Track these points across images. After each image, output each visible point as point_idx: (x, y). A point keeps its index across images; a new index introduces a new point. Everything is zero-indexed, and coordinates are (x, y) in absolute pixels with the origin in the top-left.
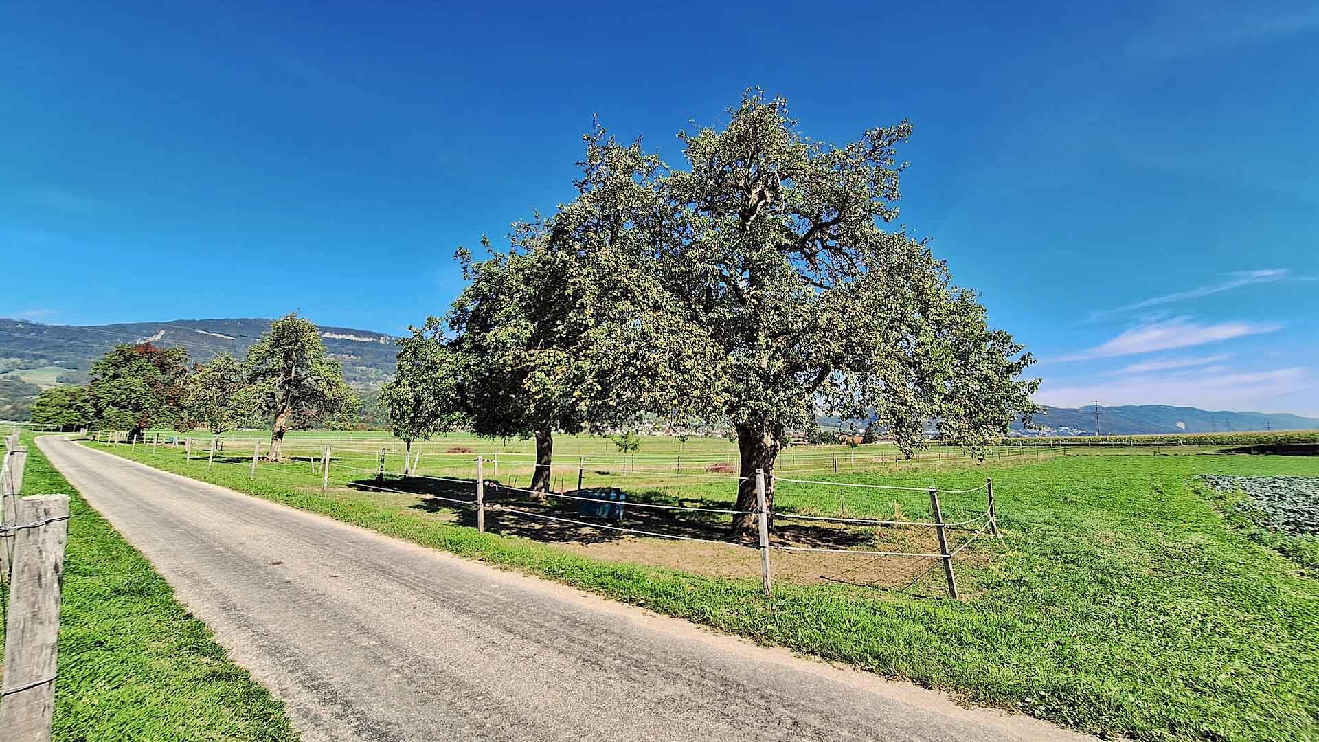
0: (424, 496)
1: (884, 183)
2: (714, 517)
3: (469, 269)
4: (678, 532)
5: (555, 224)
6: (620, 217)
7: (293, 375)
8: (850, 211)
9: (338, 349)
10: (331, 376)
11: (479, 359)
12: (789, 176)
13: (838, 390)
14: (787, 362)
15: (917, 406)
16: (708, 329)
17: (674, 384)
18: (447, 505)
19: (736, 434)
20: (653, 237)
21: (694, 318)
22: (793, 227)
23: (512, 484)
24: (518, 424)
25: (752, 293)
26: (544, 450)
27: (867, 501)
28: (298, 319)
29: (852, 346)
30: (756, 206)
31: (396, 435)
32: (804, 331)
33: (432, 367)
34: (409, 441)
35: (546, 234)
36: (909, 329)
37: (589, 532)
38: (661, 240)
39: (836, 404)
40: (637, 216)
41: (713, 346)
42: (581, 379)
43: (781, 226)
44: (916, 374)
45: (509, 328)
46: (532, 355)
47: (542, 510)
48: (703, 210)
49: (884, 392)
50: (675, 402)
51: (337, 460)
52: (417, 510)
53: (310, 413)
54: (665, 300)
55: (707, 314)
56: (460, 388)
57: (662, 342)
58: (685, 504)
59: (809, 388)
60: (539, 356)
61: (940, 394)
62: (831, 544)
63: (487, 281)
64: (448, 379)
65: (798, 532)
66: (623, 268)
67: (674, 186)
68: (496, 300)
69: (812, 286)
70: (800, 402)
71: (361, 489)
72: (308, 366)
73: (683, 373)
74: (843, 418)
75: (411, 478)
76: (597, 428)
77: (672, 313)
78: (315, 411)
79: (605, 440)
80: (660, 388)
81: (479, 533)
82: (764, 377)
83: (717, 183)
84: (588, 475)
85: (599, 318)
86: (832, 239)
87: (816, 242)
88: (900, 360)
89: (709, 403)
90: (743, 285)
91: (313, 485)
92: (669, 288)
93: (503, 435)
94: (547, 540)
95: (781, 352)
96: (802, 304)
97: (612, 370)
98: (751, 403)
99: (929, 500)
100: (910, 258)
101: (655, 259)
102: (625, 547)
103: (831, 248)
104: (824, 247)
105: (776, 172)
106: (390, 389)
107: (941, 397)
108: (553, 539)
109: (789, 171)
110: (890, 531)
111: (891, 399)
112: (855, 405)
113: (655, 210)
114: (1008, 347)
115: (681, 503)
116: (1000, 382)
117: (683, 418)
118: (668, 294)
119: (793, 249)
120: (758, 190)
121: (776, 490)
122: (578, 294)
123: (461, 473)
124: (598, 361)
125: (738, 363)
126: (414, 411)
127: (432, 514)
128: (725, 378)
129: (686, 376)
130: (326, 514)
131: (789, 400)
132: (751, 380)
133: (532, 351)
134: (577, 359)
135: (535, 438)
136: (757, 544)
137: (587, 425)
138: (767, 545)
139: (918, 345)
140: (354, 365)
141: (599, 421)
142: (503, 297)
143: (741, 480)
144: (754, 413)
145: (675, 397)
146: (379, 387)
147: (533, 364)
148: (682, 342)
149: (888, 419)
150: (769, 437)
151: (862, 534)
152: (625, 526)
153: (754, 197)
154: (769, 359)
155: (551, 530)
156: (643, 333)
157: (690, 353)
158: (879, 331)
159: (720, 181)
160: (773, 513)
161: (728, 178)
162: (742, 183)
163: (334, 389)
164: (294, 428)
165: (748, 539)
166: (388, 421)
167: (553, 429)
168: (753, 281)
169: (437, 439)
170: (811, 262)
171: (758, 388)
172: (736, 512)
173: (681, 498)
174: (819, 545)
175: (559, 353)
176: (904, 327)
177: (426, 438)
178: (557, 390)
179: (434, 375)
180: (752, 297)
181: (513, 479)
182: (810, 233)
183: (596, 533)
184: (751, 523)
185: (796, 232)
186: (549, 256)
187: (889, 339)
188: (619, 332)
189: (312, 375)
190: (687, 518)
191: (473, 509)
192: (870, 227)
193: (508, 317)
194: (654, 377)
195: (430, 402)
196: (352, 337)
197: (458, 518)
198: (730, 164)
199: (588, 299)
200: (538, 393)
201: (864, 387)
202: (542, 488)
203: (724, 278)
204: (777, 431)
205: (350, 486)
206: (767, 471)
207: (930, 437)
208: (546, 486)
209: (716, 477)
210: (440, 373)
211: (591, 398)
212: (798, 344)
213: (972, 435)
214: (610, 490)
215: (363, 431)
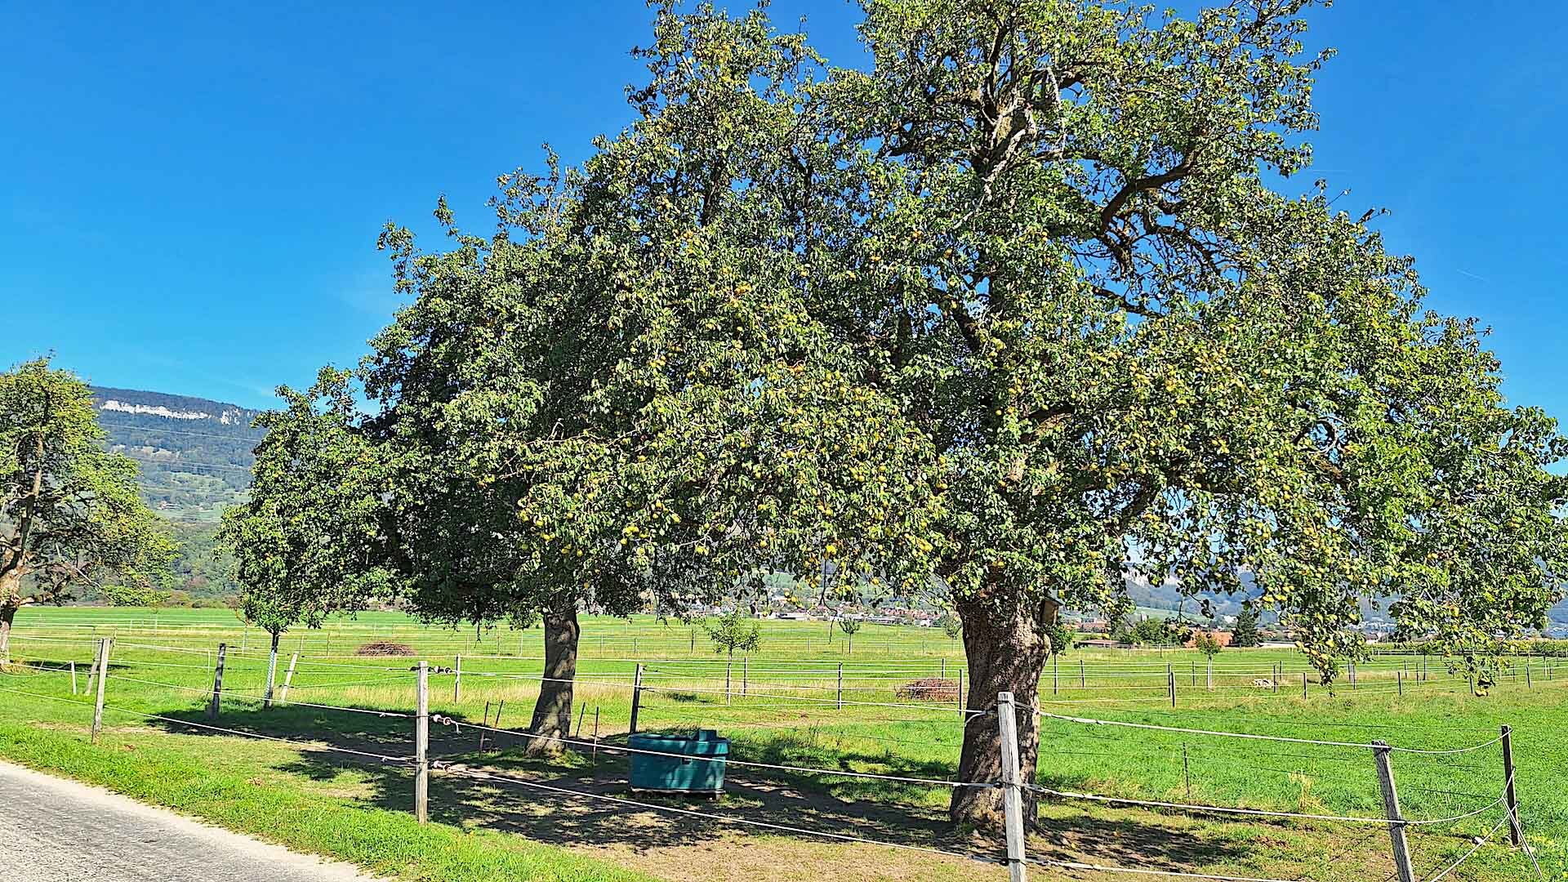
0: (304, 746)
1: (1281, 94)
2: (913, 795)
3: (410, 270)
4: (838, 825)
5: (587, 178)
6: (723, 166)
7: (37, 487)
8: (1208, 153)
9: (133, 437)
10: (115, 492)
11: (429, 457)
12: (1078, 78)
13: (1175, 531)
14: (1064, 470)
15: (1347, 567)
16: (900, 399)
17: (829, 512)
18: (351, 764)
19: (958, 619)
20: (792, 209)
21: (872, 378)
22: (1083, 188)
23: (491, 721)
24: (505, 592)
25: (996, 325)
26: (561, 649)
27: (1238, 768)
28: (51, 370)
29: (1207, 439)
30: (1006, 142)
31: (249, 617)
32: (1103, 407)
33: (329, 473)
34: (276, 630)
35: (568, 200)
36: (1332, 404)
37: (649, 822)
38: (807, 216)
39: (1170, 558)
40: (759, 165)
41: (910, 436)
42: (641, 500)
43: (1058, 184)
44: (1346, 498)
45: (493, 395)
46: (538, 450)
47: (553, 776)
48: (896, 152)
49: (1275, 536)
50: (831, 548)
51: (126, 667)
52: (289, 776)
53: (71, 568)
54: (813, 339)
55: (898, 369)
56: (386, 518)
57: (804, 426)
58: (852, 764)
59: (1112, 524)
60: (556, 452)
61: (1398, 542)
62: (1162, 859)
63: (447, 296)
64: (362, 498)
65: (1092, 833)
66: (727, 272)
67: (834, 101)
68: (465, 337)
69: (1122, 312)
70: (1094, 554)
71: (174, 728)
72: (68, 469)
73: (848, 490)
74: (1186, 589)
75: (279, 707)
76: (672, 602)
77: (827, 366)
78: (82, 563)
79: (688, 628)
80: (800, 519)
81: (419, 823)
82: (1017, 502)
83: (926, 93)
84: (654, 702)
85: (678, 377)
86: (1167, 212)
87: (1134, 218)
88: (1311, 468)
89: (898, 554)
90: (976, 308)
91: (72, 718)
92: (822, 316)
93: (477, 617)
94: (560, 840)
95: (1051, 448)
96: (1099, 350)
97: (703, 484)
98: (990, 554)
99: (1373, 770)
100: (1336, 251)
101: (794, 254)
102: (723, 856)
103: (1165, 231)
104: (1151, 230)
105: (1049, 69)
106: (239, 518)
107: (1401, 549)
108: (572, 838)
109: (1078, 69)
110: (1289, 834)
111: (1291, 551)
112: (1211, 562)
113: (795, 152)
114: (1546, 444)
115: (843, 764)
116: (1529, 518)
117: (848, 582)
118: (818, 327)
119: (1083, 233)
120: (1011, 108)
121: (1043, 741)
122: (636, 324)
123: (384, 698)
124: (675, 463)
125: (963, 472)
126: (289, 564)
127: (321, 783)
128: (935, 502)
129: (854, 496)
130: (96, 781)
131: (1070, 548)
132: (990, 506)
133: (539, 442)
134: (633, 458)
135: (542, 625)
136: (1003, 858)
137: (652, 597)
138: (1022, 857)
139: (1354, 436)
140: (165, 468)
141: (676, 587)
142: (481, 329)
143: (968, 715)
144: (994, 575)
145: (830, 540)
146: (214, 516)
147: (539, 469)
148: (846, 426)
149: (1283, 593)
150: (1028, 626)
151: (1228, 841)
152: (727, 811)
153: (1002, 124)
154: (1027, 462)
155: (570, 819)
156: (767, 406)
157: (864, 448)
158: (1266, 407)
159: (932, 89)
160: (1035, 787)
161: (950, 83)
162: (977, 95)
163: (123, 517)
164: (36, 600)
165: (982, 843)
166: (234, 587)
167: (581, 602)
168: (996, 301)
169: (337, 625)
170: (1121, 260)
171: (1003, 521)
172: (956, 784)
173: (844, 752)
174: (1137, 862)
175: (595, 446)
176: (1320, 399)
177: (313, 623)
178: (589, 522)
179: (331, 492)
180: (995, 334)
181: (494, 709)
182: (1120, 199)
183: (666, 825)
184: (990, 810)
185: (1091, 198)
186: (575, 247)
187: (1287, 424)
188: (717, 406)
189: (77, 487)
190: (856, 796)
191: (406, 772)
192: (1249, 186)
193: (490, 370)
194: (788, 498)
195: (321, 547)
196: (162, 411)
197: (374, 792)
198: (953, 54)
199: (655, 336)
200: (550, 528)
201: (1233, 524)
202: (554, 728)
203: (936, 296)
204: (1044, 614)
205: (152, 723)
206: (1021, 697)
207: (1380, 635)
208: (564, 725)
209: (915, 710)
210: (345, 488)
211: (658, 539)
212: (1090, 434)
213: (1469, 633)
214: (697, 733)
215: (181, 609)
